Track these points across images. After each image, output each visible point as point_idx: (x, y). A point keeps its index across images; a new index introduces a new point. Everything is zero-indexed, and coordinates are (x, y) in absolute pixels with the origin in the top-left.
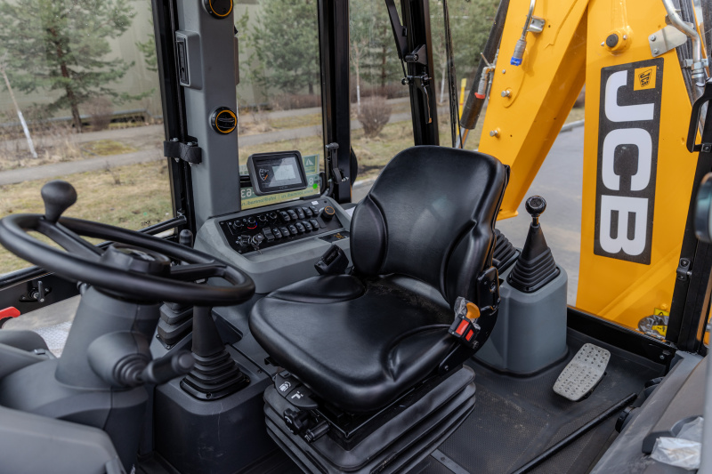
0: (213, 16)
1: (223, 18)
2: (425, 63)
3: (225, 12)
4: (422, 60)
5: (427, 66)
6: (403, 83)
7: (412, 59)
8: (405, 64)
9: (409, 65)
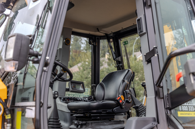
0: (66, 44)
1: (68, 45)
2: (121, 61)
3: (69, 44)
4: (120, 60)
5: (121, 62)
6: (115, 67)
7: (117, 60)
8: (115, 61)
9: (117, 61)
